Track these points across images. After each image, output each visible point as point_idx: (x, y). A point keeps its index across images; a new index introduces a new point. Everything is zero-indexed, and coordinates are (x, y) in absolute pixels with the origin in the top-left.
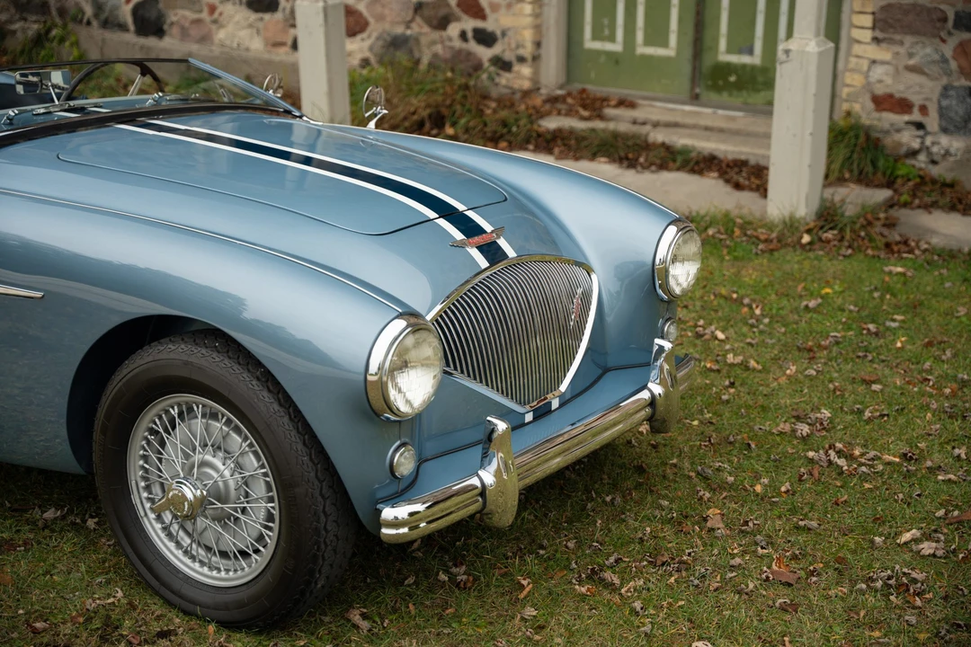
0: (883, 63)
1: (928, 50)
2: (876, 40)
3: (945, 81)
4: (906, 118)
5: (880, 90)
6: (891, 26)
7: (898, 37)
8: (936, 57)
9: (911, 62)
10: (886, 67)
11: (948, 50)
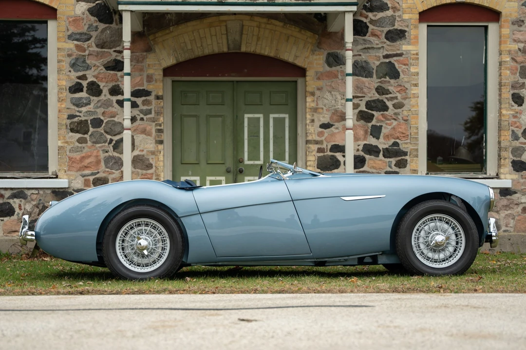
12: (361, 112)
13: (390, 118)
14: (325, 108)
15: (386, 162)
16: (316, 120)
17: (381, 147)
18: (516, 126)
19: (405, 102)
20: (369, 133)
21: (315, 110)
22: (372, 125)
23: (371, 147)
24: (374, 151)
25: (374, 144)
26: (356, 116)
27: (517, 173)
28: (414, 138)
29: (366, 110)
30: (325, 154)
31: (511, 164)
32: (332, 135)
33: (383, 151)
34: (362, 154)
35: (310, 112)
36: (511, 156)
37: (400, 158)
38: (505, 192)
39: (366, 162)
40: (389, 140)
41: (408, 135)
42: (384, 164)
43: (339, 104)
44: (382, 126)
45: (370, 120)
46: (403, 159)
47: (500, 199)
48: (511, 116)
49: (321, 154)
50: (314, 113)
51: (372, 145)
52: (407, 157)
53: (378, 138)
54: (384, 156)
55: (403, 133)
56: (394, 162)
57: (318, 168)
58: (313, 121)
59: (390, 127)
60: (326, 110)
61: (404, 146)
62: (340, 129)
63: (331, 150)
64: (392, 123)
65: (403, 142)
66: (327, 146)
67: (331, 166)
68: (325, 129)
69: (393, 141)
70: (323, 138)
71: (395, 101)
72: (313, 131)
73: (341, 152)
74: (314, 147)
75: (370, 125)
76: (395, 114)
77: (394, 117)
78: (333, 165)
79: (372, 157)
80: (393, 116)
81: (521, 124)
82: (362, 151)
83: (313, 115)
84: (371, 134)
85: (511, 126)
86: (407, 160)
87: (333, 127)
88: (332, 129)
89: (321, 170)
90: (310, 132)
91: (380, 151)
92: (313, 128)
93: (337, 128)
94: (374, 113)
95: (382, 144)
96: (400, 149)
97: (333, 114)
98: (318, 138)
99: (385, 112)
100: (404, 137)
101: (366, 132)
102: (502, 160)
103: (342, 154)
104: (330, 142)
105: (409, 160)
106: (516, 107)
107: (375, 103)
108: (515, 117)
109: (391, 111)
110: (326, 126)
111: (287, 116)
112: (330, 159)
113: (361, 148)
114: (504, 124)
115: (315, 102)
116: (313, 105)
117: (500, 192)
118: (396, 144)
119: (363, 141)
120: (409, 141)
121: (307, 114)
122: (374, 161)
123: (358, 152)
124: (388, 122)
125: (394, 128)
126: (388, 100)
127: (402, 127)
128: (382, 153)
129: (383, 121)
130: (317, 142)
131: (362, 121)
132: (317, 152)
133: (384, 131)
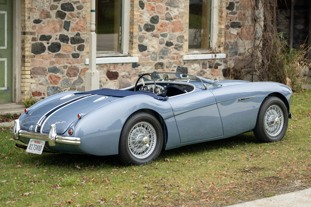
0: (34, 83)
1: (43, 78)
2: (32, 77)
3: (48, 86)
4: (41, 97)
5: (34, 91)
6: (35, 73)
7: (36, 76)
8: (45, 80)
9: (40, 82)
10: (34, 84)
11: (47, 78)
12: (58, 11)
13: (75, 16)
14: (36, 9)
15: (72, 47)
16: (31, 17)
17: (70, 36)
18: (141, 22)
19: (84, 5)
20: (63, 27)
21: (31, 10)
22: (65, 21)
23: (64, 37)
24: (65, 39)
25: (66, 35)
26: (55, 14)
27: (141, 53)
28: (88, 30)
29: (61, 10)
30: (37, 42)
31: (138, 47)
32: (41, 28)
33: (71, 40)
34: (58, 41)
35: (28, 11)
36: (138, 42)
37: (80, 44)
38: (135, 65)
39: (61, 47)
40: (74, 31)
41: (85, 28)
42: (71, 48)
43: (46, 6)
44: (70, 22)
45: (64, 18)
46: (82, 45)
47: (132, 70)
48: (139, 16)
49: (34, 42)
50: (30, 12)
51: (64, 35)
52: (84, 44)
53: (68, 30)
54: (72, 43)
55: (82, 27)
56: (77, 47)
57: (32, 52)
58: (29, 18)
59: (75, 23)
60: (37, 10)
61: (83, 36)
62: (46, 24)
63: (40, 40)
64: (76, 19)
65: (82, 33)
66: (38, 36)
67: (40, 50)
68: (37, 24)
69: (76, 32)
70: (35, 31)
71: (78, 4)
72: (29, 26)
73: (46, 40)
74: (30, 37)
75: (63, 21)
76: (78, 13)
77: (78, 16)
78: (41, 50)
79: (65, 44)
80: (77, 14)
81: (143, 21)
82: (59, 39)
83: (29, 13)
84: (64, 28)
85: (139, 22)
86: (84, 46)
87: (42, 22)
88: (41, 23)
89: (34, 54)
90: (27, 26)
91: (69, 39)
92: (29, 23)
93: (44, 23)
94: (66, 12)
95: (70, 34)
96: (80, 38)
97: (42, 12)
98: (32, 31)
99: (72, 12)
100: (82, 29)
101: (61, 26)
102: (133, 44)
103: (47, 42)
104: (40, 33)
105: (85, 45)
106: (141, 10)
107: (67, 5)
108: (140, 16)
109: (76, 11)
110: (37, 22)
111: (5, 12)
112: (40, 45)
113: (58, 37)
114: (135, 20)
115: (31, 4)
116: (29, 6)
117: (132, 65)
118: (78, 34)
119: (59, 32)
120: (85, 32)
121: (26, 13)
122: (66, 47)
123: (56, 40)
124: (74, 19)
125: (77, 23)
126: (74, 4)
127: (81, 22)
128: (70, 40)
129: (71, 18)
130: (32, 34)
131: (59, 18)
132: (32, 41)
133: (72, 25)
